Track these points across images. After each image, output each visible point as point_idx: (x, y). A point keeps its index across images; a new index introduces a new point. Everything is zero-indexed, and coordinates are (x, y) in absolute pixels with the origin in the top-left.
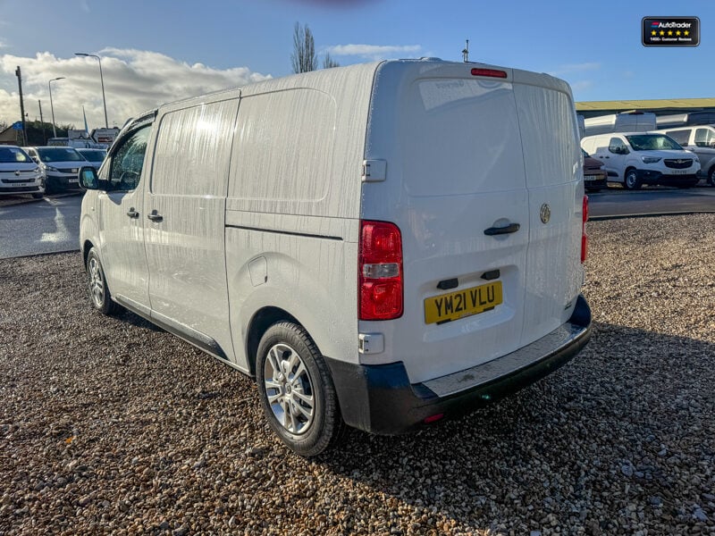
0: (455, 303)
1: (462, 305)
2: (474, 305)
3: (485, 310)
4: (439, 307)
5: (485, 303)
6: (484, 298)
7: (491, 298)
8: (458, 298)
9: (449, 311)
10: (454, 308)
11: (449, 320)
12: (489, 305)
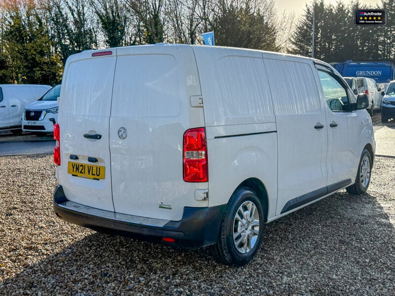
0: (81, 168)
1: (83, 171)
2: (89, 174)
3: (94, 179)
4: (73, 168)
5: (94, 175)
6: (94, 172)
7: (98, 174)
8: (82, 167)
9: (77, 171)
10: (80, 171)
11: (77, 176)
12: (96, 177)
